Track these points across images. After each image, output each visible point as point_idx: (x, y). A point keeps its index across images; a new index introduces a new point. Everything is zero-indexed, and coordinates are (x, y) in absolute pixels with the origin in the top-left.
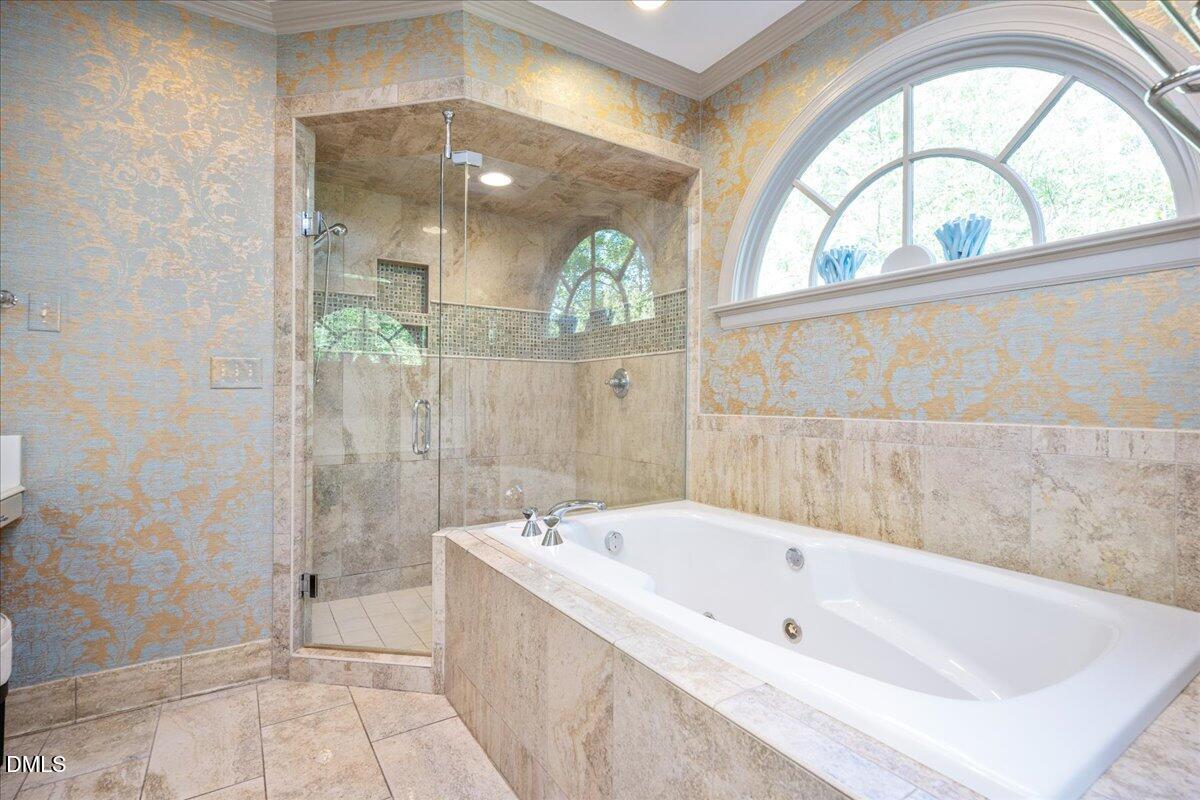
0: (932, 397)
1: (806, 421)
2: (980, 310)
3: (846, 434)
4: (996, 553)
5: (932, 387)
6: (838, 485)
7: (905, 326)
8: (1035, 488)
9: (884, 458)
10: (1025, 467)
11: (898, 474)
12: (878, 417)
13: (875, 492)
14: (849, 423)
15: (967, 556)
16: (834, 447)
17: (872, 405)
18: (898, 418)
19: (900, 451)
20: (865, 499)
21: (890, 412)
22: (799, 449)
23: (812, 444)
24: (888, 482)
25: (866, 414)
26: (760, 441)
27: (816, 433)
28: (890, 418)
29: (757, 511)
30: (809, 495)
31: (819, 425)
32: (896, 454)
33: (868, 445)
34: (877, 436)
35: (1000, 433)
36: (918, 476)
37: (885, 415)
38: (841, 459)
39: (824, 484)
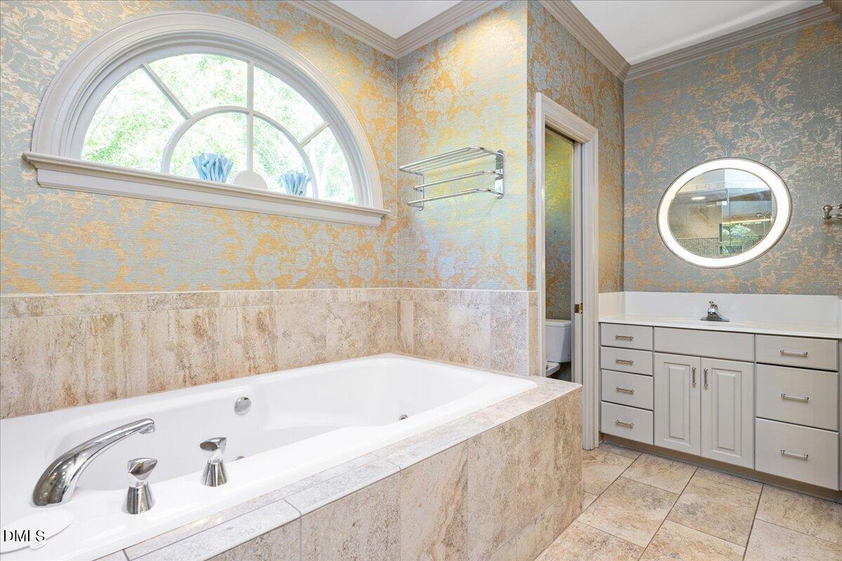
0: (280, 275)
1: (180, 295)
2: (304, 226)
3: (222, 303)
4: (313, 358)
5: (280, 268)
6: (214, 345)
7: (263, 227)
8: (328, 320)
9: (252, 317)
10: (324, 310)
11: (261, 326)
12: (245, 289)
13: (246, 343)
14: (224, 294)
15: (301, 365)
16: (211, 315)
17: (242, 281)
18: (260, 289)
19: (262, 311)
20: (238, 349)
21: (254, 284)
22: (173, 322)
23: (188, 316)
24: (255, 333)
25: (234, 287)
26: (118, 321)
27: (192, 304)
28: (254, 289)
29: (114, 395)
30: (185, 360)
31: (196, 297)
32: (260, 313)
33: (240, 310)
34: (247, 302)
35: (314, 294)
36: (274, 325)
37: (250, 287)
38: (217, 323)
39: (201, 347)
